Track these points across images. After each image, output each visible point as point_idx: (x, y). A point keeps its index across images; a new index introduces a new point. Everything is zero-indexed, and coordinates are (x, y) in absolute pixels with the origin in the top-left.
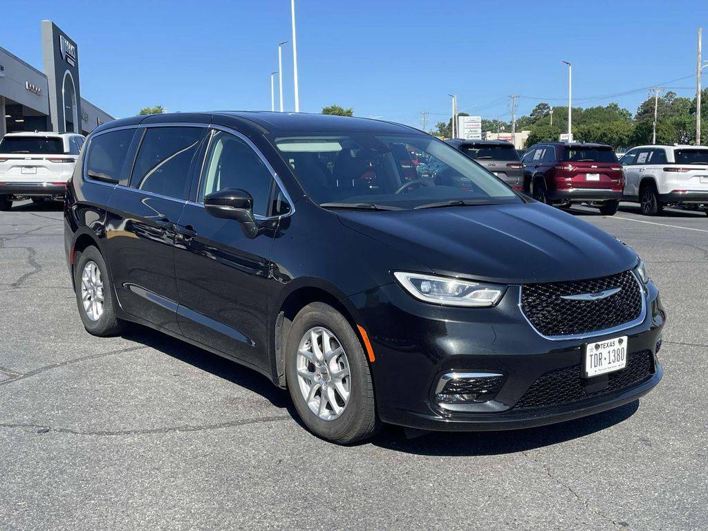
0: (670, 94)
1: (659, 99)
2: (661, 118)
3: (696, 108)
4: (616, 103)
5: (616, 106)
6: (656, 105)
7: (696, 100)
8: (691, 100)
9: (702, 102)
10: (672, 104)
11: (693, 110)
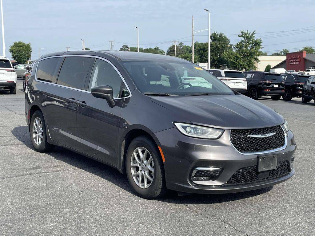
0: (181, 44)
1: (176, 46)
2: (177, 54)
3: (192, 51)
4: (158, 47)
5: (158, 48)
6: (175, 49)
7: (192, 47)
8: (190, 47)
9: (195, 48)
10: (182, 48)
11: (191, 52)
